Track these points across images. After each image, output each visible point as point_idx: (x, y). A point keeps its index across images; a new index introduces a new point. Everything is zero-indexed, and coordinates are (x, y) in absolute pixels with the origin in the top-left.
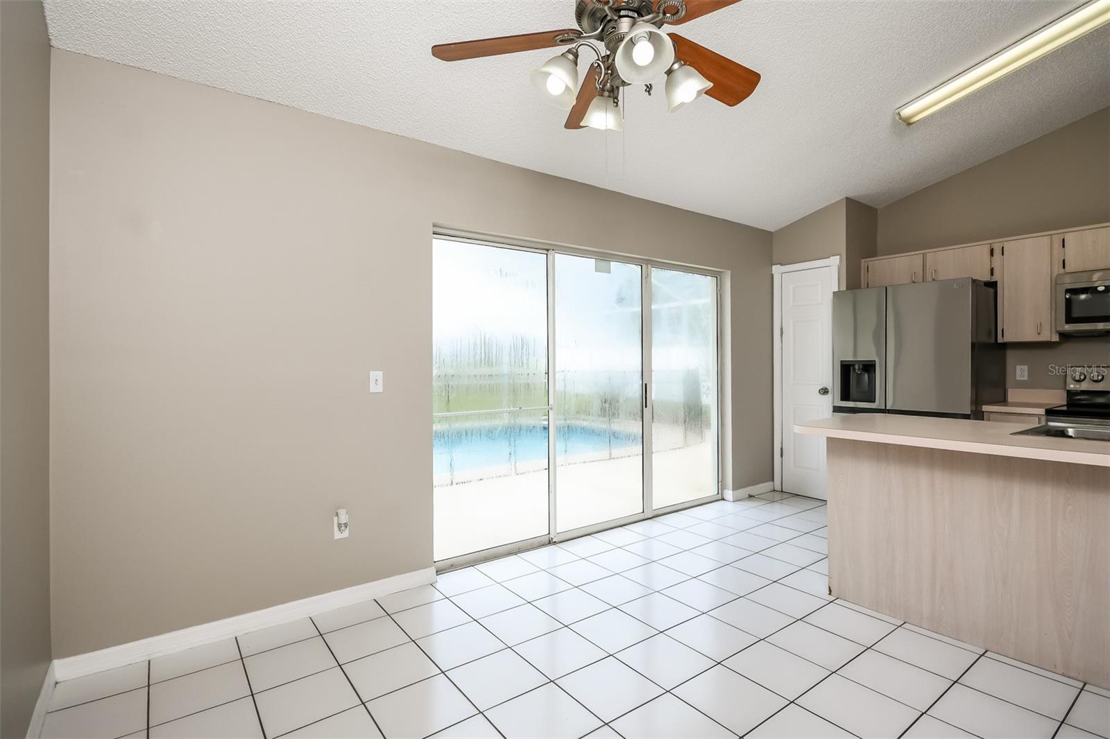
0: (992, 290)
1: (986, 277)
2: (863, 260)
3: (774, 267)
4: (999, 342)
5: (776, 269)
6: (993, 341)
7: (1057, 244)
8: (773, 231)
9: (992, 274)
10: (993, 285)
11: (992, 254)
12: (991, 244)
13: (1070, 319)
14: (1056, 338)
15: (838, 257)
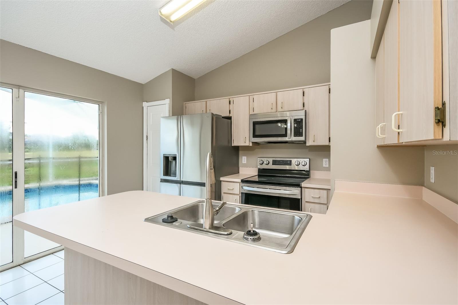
0: (230, 121)
1: (227, 115)
2: (185, 103)
3: (143, 103)
4: (232, 146)
5: (145, 104)
6: (230, 145)
7: (251, 100)
8: (143, 83)
9: (230, 113)
10: (230, 118)
11: (230, 103)
12: (229, 98)
13: (255, 136)
14: (251, 145)
15: (168, 99)
